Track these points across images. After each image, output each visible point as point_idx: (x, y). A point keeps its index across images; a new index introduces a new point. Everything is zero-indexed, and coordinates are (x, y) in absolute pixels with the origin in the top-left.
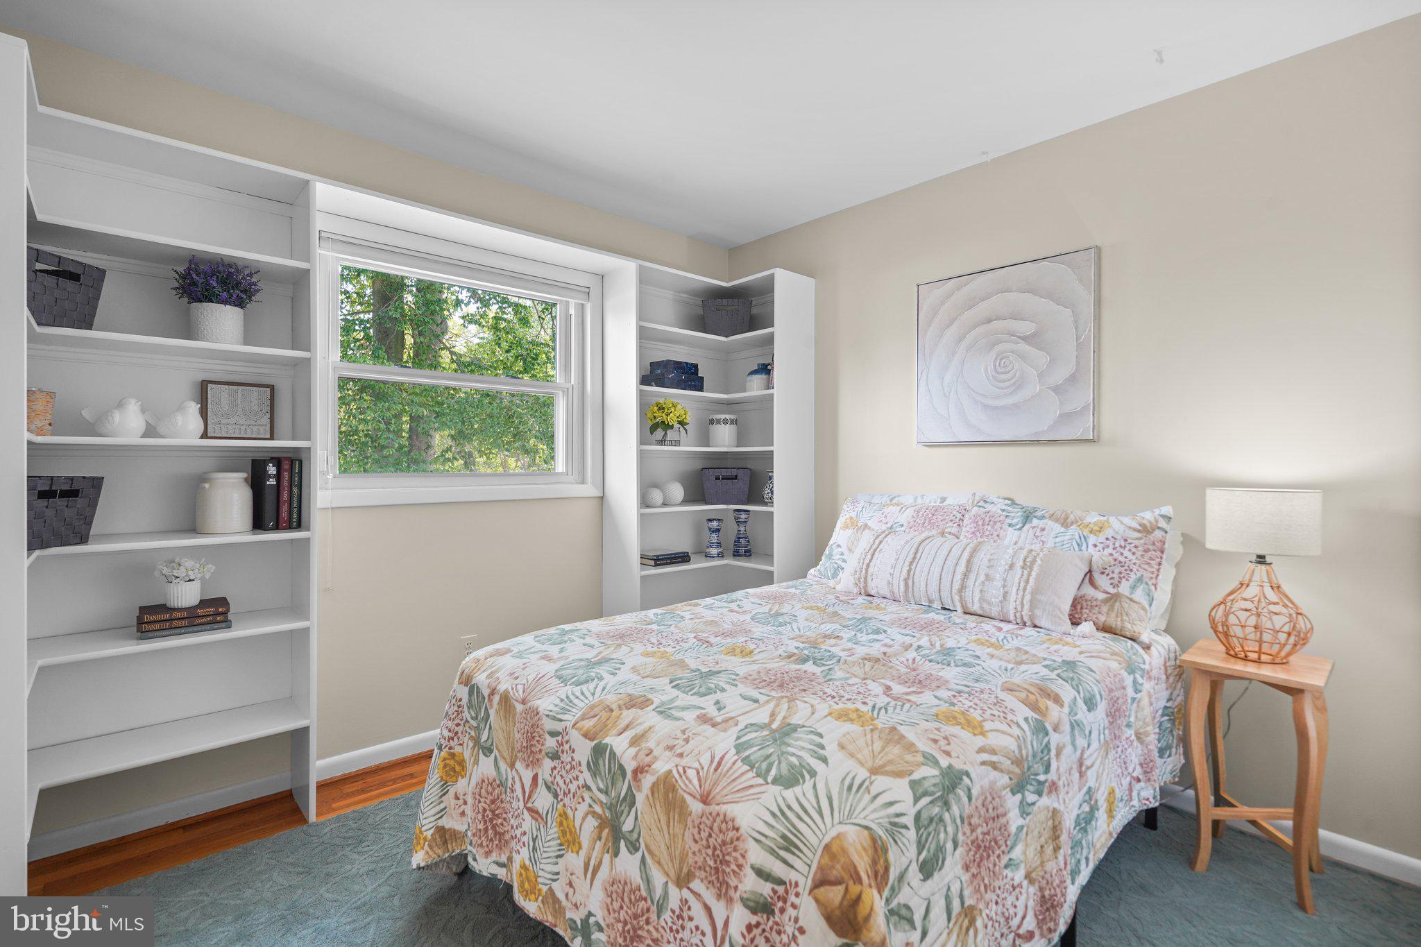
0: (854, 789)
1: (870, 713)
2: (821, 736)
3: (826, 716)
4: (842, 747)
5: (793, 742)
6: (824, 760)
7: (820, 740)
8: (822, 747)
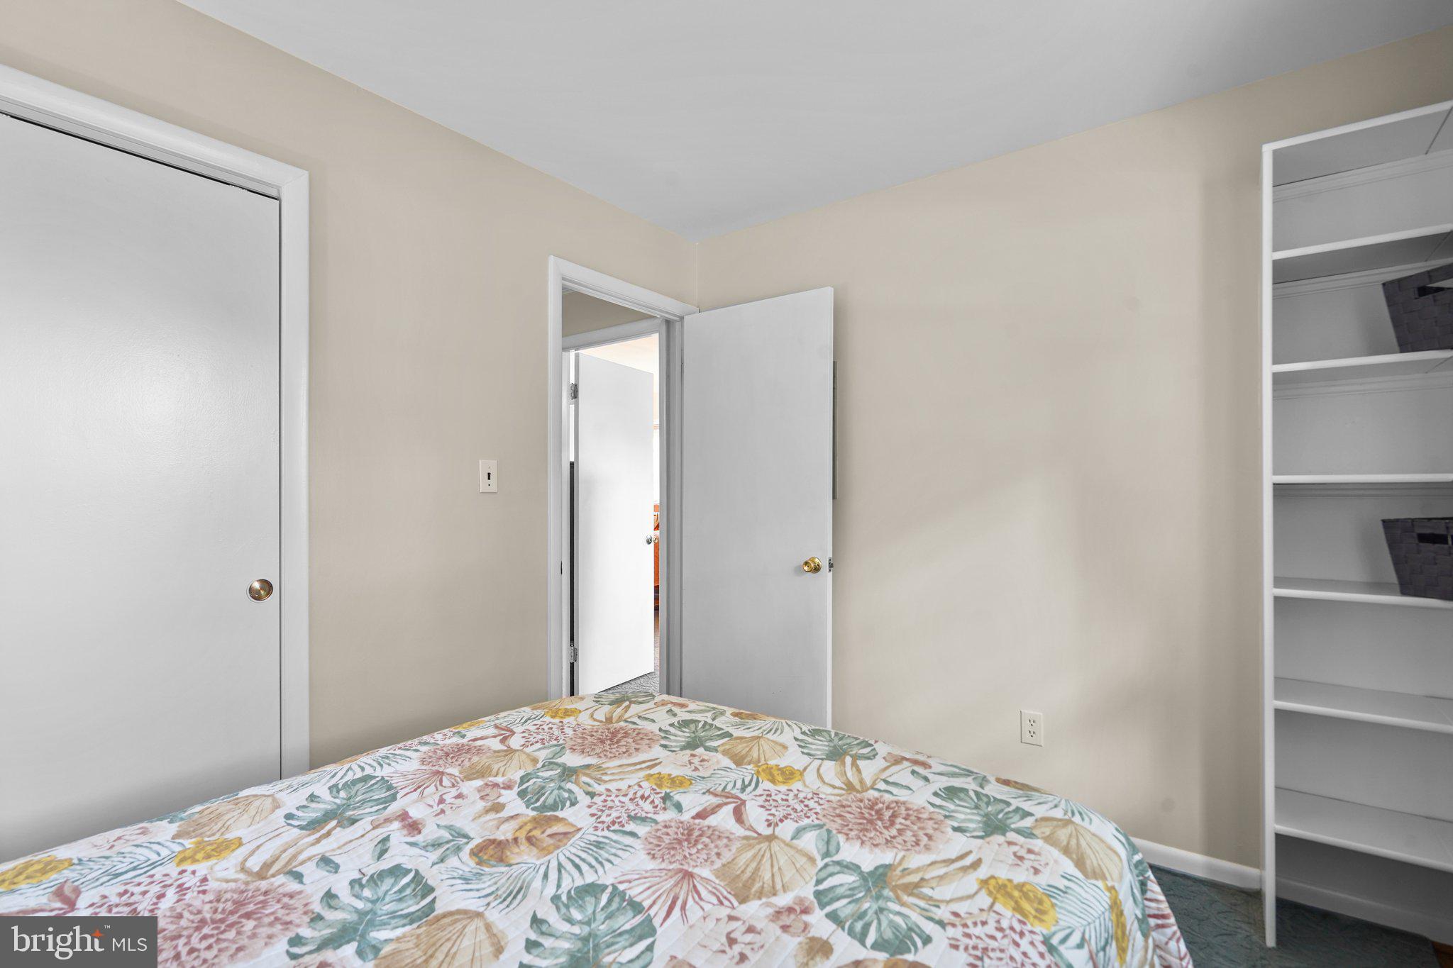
0: (773, 731)
1: (760, 779)
2: (803, 753)
3: (805, 769)
4: (785, 747)
5: (825, 748)
6: (796, 739)
7: (802, 750)
8: (800, 746)
